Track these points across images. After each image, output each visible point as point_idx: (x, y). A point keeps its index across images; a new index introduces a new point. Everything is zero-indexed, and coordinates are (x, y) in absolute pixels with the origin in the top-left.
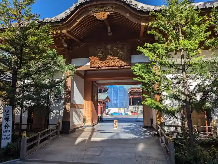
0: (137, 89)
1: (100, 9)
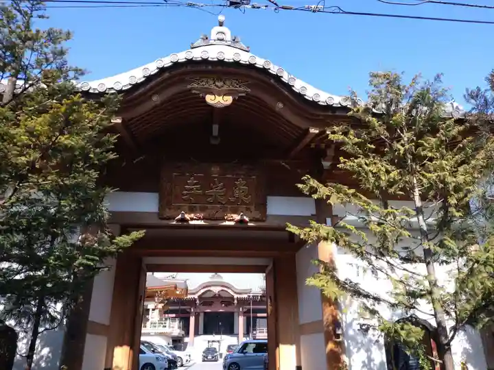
0: (220, 288)
1: (217, 83)
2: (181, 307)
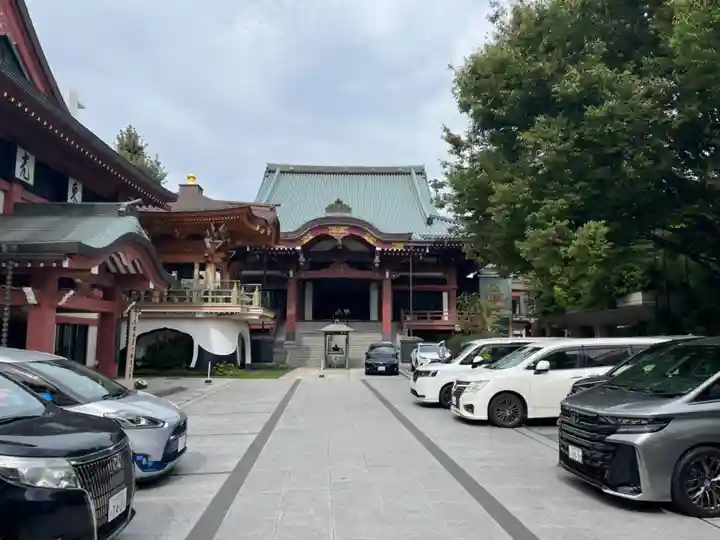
2: (268, 272)
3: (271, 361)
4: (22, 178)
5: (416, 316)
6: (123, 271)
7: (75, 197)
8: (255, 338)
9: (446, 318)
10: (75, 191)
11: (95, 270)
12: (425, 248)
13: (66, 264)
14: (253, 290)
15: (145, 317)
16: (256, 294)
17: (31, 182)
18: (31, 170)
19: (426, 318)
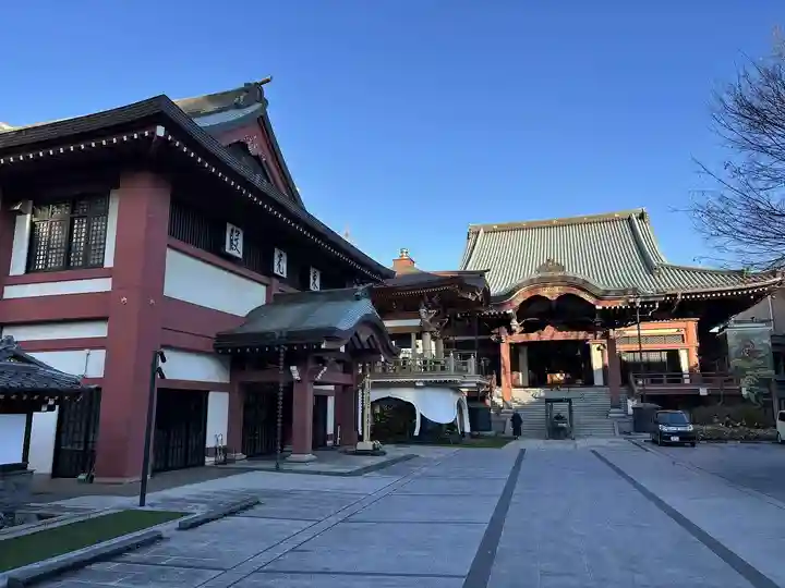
2: (480, 337)
3: (490, 430)
4: (279, 273)
5: (649, 380)
6: (359, 347)
7: (315, 284)
8: (474, 405)
9: (687, 381)
10: (315, 279)
11: (342, 349)
12: (654, 303)
13: (323, 346)
14: (468, 357)
15: (376, 386)
16: (472, 361)
17: (285, 275)
18: (284, 265)
19: (661, 382)
